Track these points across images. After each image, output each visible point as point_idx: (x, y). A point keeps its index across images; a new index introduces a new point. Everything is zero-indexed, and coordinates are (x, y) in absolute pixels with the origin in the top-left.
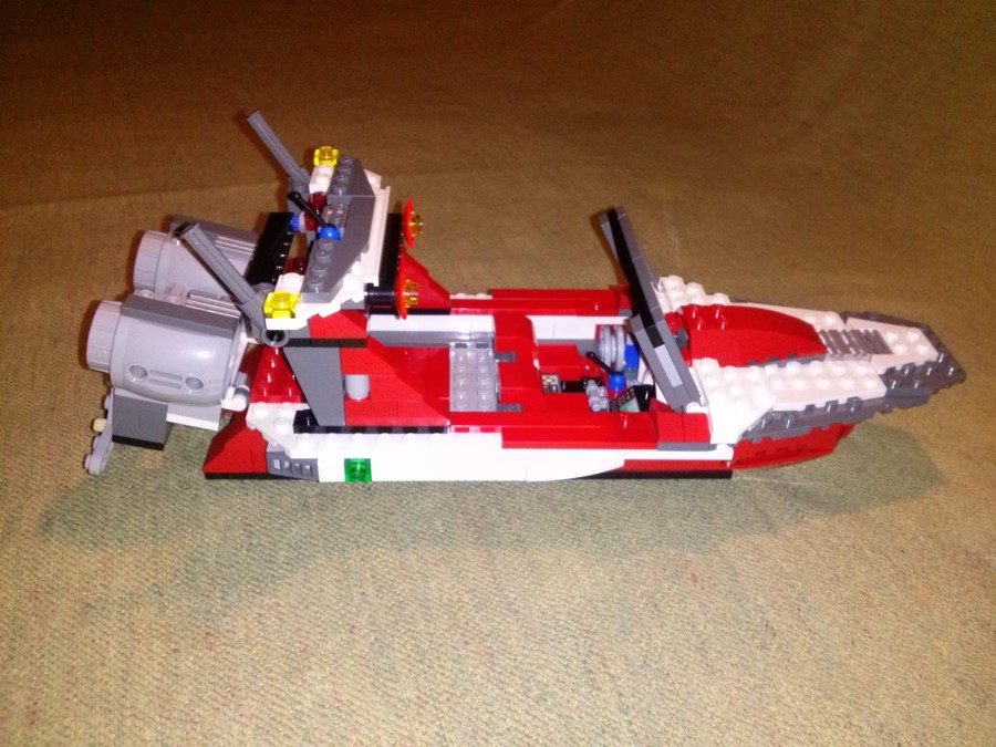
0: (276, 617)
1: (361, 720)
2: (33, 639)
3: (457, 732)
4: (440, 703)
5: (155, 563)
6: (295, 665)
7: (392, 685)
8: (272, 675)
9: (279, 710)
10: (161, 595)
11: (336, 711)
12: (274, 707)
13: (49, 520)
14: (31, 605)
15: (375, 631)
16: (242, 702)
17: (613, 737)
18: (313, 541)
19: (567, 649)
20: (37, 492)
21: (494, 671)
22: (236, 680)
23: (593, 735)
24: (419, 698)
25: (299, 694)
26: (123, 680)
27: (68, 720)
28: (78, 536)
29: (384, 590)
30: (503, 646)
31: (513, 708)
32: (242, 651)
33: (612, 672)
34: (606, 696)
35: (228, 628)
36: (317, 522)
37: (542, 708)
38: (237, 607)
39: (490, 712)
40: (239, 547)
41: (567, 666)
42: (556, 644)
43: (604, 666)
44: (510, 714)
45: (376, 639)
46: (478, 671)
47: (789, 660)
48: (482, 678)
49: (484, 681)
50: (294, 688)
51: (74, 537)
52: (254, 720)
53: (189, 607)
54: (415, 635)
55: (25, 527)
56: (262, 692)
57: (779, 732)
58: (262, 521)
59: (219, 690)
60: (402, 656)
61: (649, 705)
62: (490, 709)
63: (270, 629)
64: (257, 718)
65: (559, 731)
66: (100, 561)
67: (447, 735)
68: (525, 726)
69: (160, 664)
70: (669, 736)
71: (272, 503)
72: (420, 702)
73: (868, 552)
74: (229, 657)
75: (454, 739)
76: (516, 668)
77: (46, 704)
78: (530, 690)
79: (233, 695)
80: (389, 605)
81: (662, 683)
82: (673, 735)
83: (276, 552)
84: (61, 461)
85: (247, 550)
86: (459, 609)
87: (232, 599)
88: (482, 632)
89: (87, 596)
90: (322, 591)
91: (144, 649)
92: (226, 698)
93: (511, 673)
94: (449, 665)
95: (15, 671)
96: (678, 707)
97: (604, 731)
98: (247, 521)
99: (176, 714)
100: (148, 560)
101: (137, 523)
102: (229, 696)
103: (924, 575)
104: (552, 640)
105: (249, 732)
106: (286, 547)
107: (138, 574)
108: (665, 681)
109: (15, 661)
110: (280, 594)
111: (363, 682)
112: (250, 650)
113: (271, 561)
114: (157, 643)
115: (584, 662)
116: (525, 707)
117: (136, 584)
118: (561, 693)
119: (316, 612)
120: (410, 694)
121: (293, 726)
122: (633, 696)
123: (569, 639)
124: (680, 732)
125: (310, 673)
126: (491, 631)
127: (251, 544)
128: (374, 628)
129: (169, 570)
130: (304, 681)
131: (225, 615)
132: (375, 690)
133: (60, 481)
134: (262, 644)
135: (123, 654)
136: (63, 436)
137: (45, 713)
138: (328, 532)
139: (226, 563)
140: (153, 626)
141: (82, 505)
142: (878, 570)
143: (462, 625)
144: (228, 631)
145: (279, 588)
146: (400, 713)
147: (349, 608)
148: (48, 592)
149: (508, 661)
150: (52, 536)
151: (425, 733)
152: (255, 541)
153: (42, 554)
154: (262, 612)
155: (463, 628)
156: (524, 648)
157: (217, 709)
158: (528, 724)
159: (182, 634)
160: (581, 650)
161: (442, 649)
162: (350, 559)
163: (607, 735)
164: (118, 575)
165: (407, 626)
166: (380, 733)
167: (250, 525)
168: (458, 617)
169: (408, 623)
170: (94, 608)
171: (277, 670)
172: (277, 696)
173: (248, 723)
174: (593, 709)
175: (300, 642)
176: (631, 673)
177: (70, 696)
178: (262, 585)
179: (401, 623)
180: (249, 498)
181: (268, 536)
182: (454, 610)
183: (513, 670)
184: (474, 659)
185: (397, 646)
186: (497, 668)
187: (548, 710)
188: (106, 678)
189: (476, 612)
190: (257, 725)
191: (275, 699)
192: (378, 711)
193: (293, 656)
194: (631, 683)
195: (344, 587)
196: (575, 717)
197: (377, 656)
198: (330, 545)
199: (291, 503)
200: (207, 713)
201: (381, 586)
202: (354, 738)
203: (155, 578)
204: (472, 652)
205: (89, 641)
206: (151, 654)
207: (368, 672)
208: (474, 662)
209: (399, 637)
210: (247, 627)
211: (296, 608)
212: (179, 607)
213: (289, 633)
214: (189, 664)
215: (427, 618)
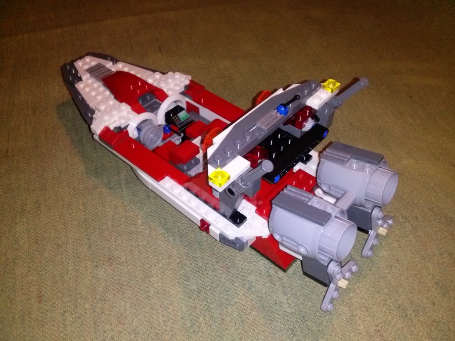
0: (139, 251)
1: (174, 300)
2: (38, 262)
3: (214, 304)
4: (207, 291)
5: (86, 225)
6: (146, 274)
7: (187, 283)
8: (137, 279)
9: (140, 295)
10: (89, 240)
11: (164, 296)
12: (139, 294)
13: (39, 205)
14: (35, 246)
15: (180, 257)
16: (125, 291)
17: (280, 306)
18: (153, 214)
19: (260, 266)
20: (33, 191)
21: (229, 276)
22: (122, 281)
23: (271, 305)
24: (198, 289)
25: (148, 288)
26: (76, 281)
27: (54, 300)
28: (52, 212)
29: (183, 238)
30: (233, 264)
31: (238, 293)
32: (124, 267)
33: (280, 276)
34: (277, 287)
35: (118, 256)
36: (154, 205)
37: (250, 293)
38: (121, 246)
39: (228, 295)
40: (121, 217)
41: (260, 274)
42: (256, 263)
43: (277, 273)
44: (236, 296)
45: (180, 261)
46: (223, 276)
47: (360, 273)
48: (224, 279)
49: (225, 281)
50: (146, 285)
51: (50, 213)
52: (130, 299)
53: (101, 245)
54: (196, 259)
55: (29, 209)
56: (133, 287)
57: (353, 305)
58: (130, 204)
59: (115, 285)
60: (191, 269)
61: (296, 292)
62: (228, 293)
63: (136, 257)
64: (131, 298)
65: (257, 303)
66: (62, 224)
67: (210, 306)
68: (242, 301)
69: (90, 273)
70: (304, 305)
71: (134, 195)
72: (198, 291)
73: (400, 219)
74: (119, 270)
75: (213, 307)
76: (239, 274)
77: (45, 292)
78: (245, 285)
79: (121, 288)
80: (185, 245)
81: (301, 282)
82: (306, 305)
83: (137, 220)
84: (42, 175)
85: (125, 218)
86: (215, 246)
87: (119, 242)
88: (224, 257)
89: (58, 241)
90: (157, 238)
91: (84, 266)
92: (118, 289)
93: (237, 277)
94: (210, 273)
95: (31, 277)
96: (309, 292)
97: (276, 303)
98: (124, 204)
99: (98, 297)
100: (83, 223)
101: (77, 206)
102: (120, 289)
103: (426, 229)
104: (254, 262)
105: (128, 305)
106: (142, 218)
107: (79, 230)
108: (303, 281)
109: (31, 273)
110: (139, 240)
111: (174, 282)
112: (127, 267)
113: (135, 224)
114: (89, 263)
115: (268, 272)
116: (243, 292)
117: (79, 235)
118: (258, 286)
119: (155, 249)
120: (194, 287)
121: (146, 303)
122: (289, 288)
123: (261, 261)
124: (309, 304)
125: (152, 279)
126: (228, 257)
127: (126, 216)
128: (179, 256)
129: (92, 228)
130: (150, 282)
131: (117, 250)
132: (179, 285)
133: (43, 185)
134: (132, 264)
135: (75, 268)
136: (41, 161)
137: (45, 296)
138: (159, 210)
139: (116, 225)
140: (87, 255)
141: (52, 197)
142: (404, 228)
143: (216, 254)
144: (118, 257)
145: (139, 237)
146: (190, 296)
147: (168, 246)
148: (42, 240)
149: (235, 271)
150: (41, 213)
151: (201, 305)
152: (128, 215)
153: (38, 222)
154: (132, 249)
155: (216, 255)
156: (242, 265)
157: (115, 294)
158: (244, 300)
159: (99, 258)
160: (267, 266)
161: (208, 265)
162: (168, 222)
163: (277, 305)
164: (71, 230)
165: (193, 255)
166: (182, 305)
167: (125, 206)
168: (214, 250)
169: (193, 253)
170: (62, 247)
171: (139, 277)
172: (139, 288)
173: (127, 301)
174: (272, 293)
175: (148, 264)
176: (288, 277)
177: (55, 288)
178: (132, 236)
179: (190, 253)
180: (124, 193)
181: (133, 212)
182: (213, 246)
183: (238, 275)
184: (221, 270)
185: (188, 264)
186: (230, 274)
187: (252, 293)
188: (69, 280)
189: (222, 247)
190: (131, 302)
191: (138, 290)
192: (181, 295)
193: (145, 270)
194: (288, 282)
195: (166, 236)
196: (264, 297)
197: (180, 269)
198: (160, 216)
199: (142, 195)
200: (111, 296)
201: (181, 235)
202: (171, 307)
203: (86, 232)
204: (220, 266)
205: (60, 263)
206: (87, 268)
207: (177, 277)
208: (221, 272)
209: (189, 260)
210: (126, 256)
211: (146, 247)
212: (97, 245)
213: (144, 259)
214: (102, 273)
215: (201, 250)
